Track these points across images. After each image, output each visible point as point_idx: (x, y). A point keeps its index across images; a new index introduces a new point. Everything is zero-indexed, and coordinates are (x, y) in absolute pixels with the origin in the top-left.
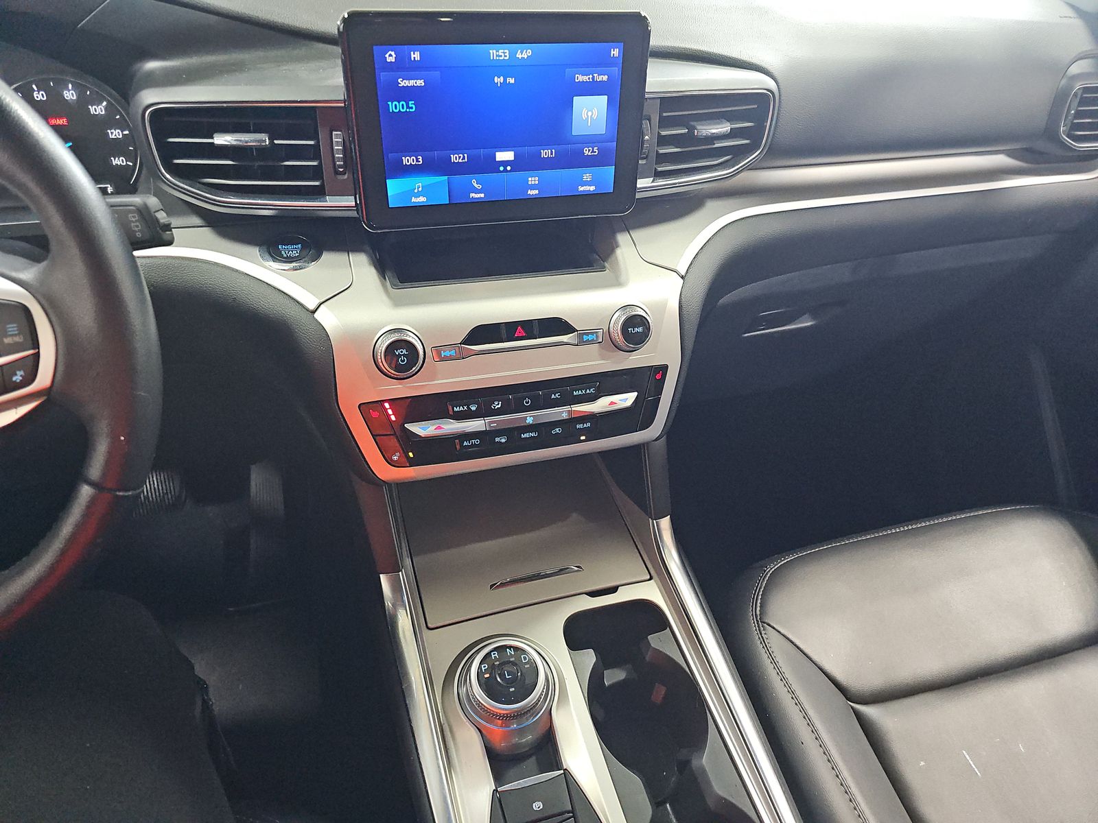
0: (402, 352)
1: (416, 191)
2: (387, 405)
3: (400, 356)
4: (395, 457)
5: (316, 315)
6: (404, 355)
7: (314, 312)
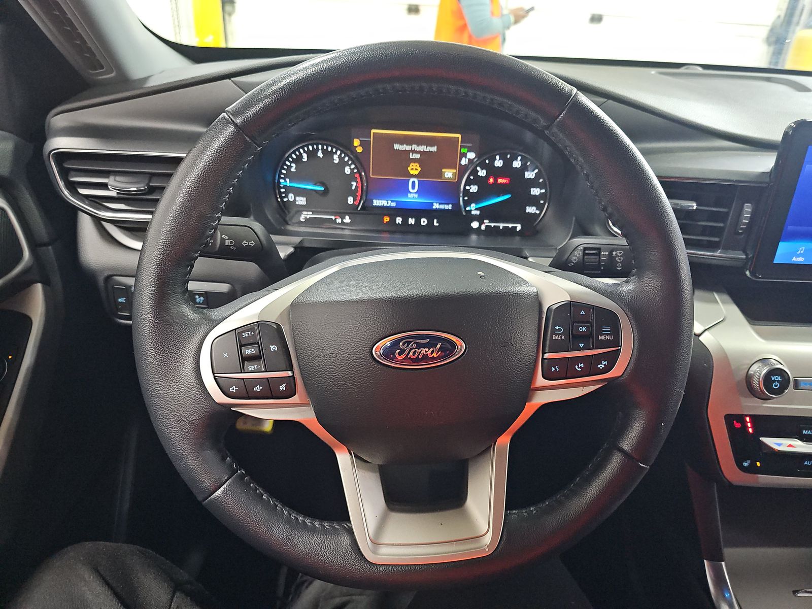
0: (777, 378)
1: (798, 253)
2: (748, 419)
3: (775, 381)
4: (746, 464)
5: (701, 338)
6: (778, 381)
7: (700, 335)
